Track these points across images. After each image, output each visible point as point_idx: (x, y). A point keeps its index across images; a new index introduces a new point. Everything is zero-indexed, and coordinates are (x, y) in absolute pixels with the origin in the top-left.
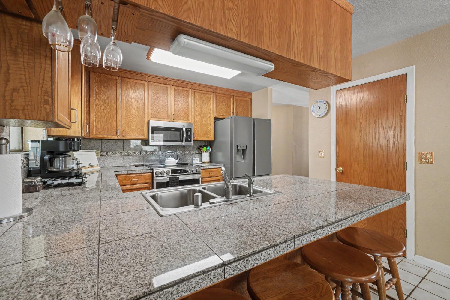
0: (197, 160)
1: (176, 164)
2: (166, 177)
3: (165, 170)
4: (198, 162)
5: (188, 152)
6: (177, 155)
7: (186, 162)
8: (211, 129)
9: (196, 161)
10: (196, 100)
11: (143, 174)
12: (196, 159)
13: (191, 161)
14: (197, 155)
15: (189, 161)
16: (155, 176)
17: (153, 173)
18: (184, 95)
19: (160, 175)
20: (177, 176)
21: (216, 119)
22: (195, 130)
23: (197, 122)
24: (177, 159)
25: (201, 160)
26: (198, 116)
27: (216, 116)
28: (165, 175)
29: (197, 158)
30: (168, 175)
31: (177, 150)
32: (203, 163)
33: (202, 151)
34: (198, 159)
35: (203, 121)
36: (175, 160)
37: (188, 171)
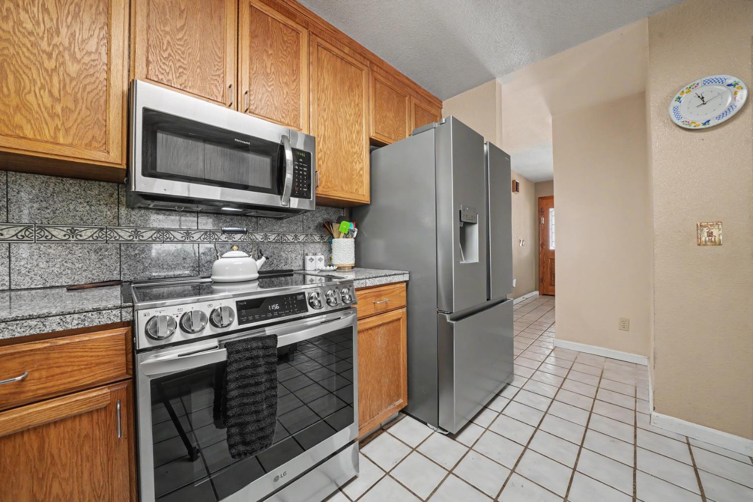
0: (320, 260)
1: (257, 275)
2: (214, 342)
3: (204, 306)
4: (321, 265)
5: (290, 238)
6: (258, 244)
7: (285, 268)
8: (362, 169)
9: (316, 263)
10: (322, 69)
11: (61, 342)
12: (318, 257)
13: (301, 263)
14: (318, 246)
15: (296, 266)
16: (143, 342)
17: (131, 324)
18: (285, 42)
19: (178, 336)
20: (269, 331)
21: (375, 144)
22: (320, 166)
23: (324, 140)
24: (259, 258)
25: (329, 261)
26: (327, 123)
27: (373, 135)
28: (209, 330)
29: (320, 256)
30: (220, 331)
31: (256, 230)
32: (339, 268)
33: (335, 235)
34: (323, 257)
35: (340, 139)
36: (251, 259)
37: (312, 305)
